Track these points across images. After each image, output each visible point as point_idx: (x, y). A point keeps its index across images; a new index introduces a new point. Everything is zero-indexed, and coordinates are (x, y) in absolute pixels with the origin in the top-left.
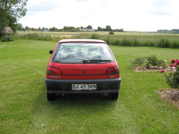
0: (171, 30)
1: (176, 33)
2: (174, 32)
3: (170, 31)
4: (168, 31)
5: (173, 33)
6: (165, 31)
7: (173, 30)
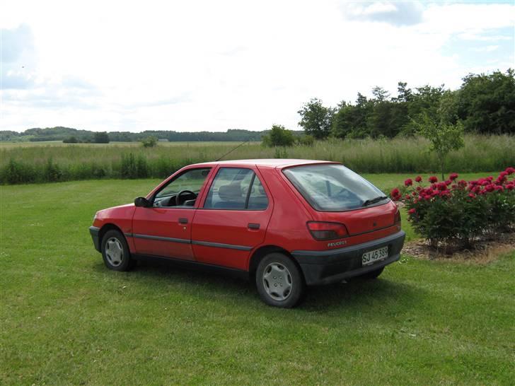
0: (23, 131)
1: (38, 140)
2: (33, 136)
3: (22, 134)
4: (15, 133)
5: (32, 140)
6: (8, 137)
7: (29, 132)
